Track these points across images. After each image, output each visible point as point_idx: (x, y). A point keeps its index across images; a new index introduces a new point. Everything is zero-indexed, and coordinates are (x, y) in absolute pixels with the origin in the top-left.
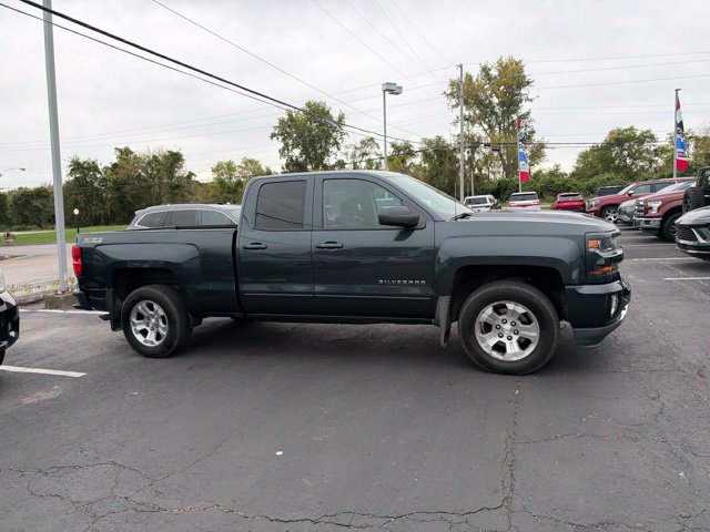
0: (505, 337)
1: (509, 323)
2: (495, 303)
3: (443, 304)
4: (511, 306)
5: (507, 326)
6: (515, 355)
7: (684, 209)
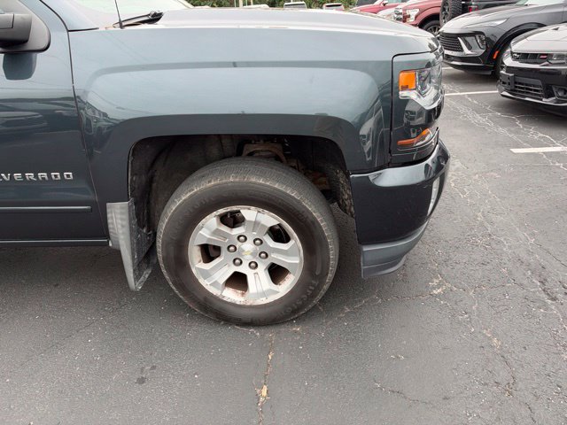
0: (245, 264)
1: (250, 240)
2: (222, 211)
3: (119, 217)
4: (249, 213)
5: (248, 247)
6: (264, 294)
7: (441, 17)
